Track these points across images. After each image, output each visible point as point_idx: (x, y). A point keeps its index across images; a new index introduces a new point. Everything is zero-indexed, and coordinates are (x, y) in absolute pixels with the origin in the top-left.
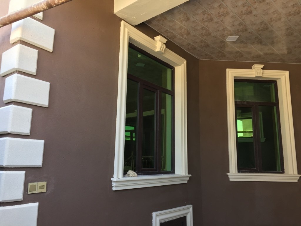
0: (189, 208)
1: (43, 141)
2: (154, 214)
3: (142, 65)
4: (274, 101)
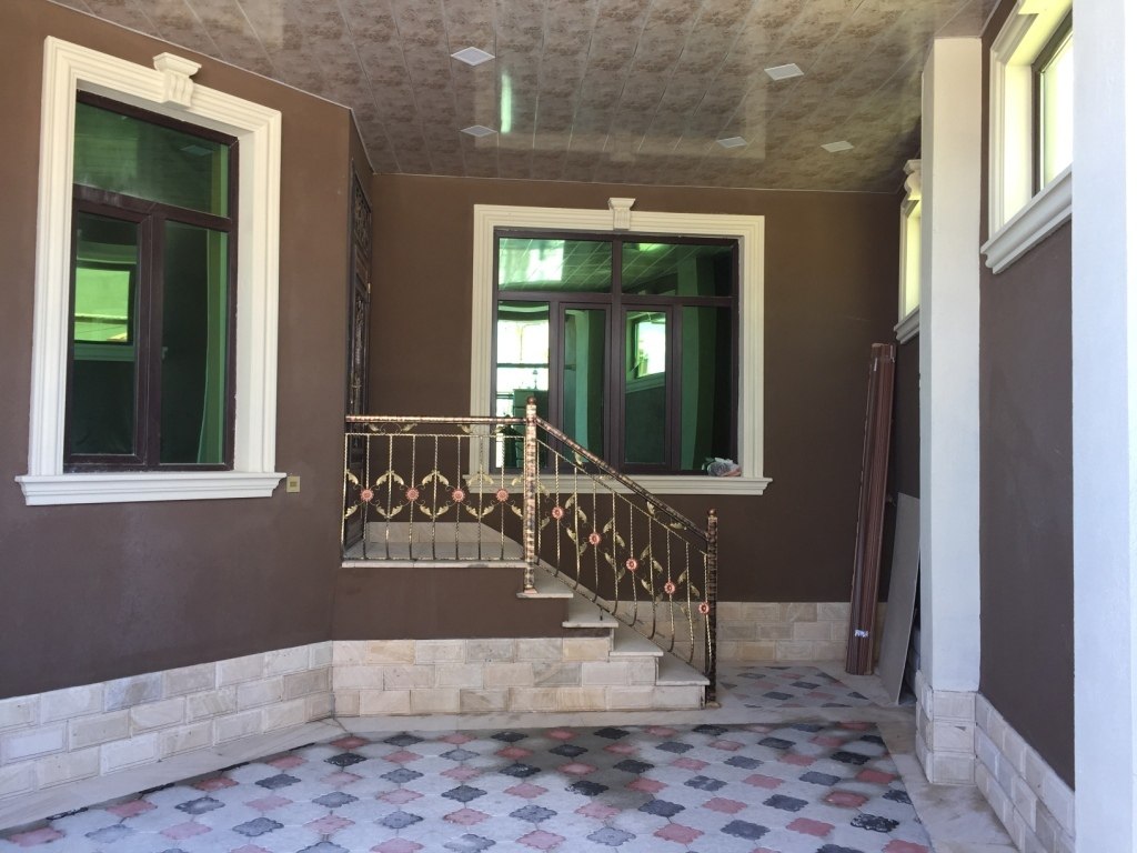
4: (223, 214)
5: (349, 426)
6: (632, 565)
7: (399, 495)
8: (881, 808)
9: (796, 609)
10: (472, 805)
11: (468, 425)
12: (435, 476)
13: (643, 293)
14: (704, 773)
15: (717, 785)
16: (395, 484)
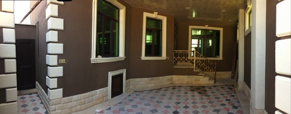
0: (124, 70)
1: (63, 44)
2: (109, 73)
3: (106, 8)
4: (161, 29)
5: (174, 52)
6: (206, 68)
7: (180, 59)
8: (233, 94)
9: (226, 72)
10: (187, 95)
11: (188, 52)
12: (184, 57)
13: (210, 36)
14: (213, 91)
15: (215, 93)
16: (179, 58)
